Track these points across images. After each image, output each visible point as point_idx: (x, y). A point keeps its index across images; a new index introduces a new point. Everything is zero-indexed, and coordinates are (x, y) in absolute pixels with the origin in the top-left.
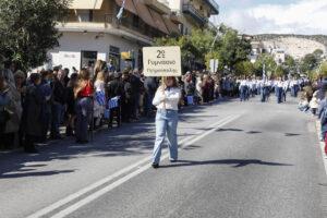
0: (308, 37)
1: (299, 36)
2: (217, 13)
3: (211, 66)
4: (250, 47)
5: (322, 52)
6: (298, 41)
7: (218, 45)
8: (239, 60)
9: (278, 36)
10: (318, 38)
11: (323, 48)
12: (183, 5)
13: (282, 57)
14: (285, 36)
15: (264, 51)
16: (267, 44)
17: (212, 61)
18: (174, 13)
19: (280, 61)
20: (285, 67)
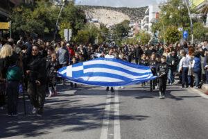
0: (115, 9)
1: (108, 8)
5: (129, 22)
6: (108, 12)
10: (123, 10)
17: (66, 31)
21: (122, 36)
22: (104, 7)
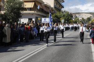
0: (88, 13)
2: (63, 7)
3: (62, 21)
4: (72, 16)
7: (64, 16)
8: (70, 19)
9: (80, 13)
10: (90, 13)
11: (92, 16)
12: (54, 6)
13: (81, 18)
14: (82, 13)
15: (76, 17)
16: (77, 15)
17: (62, 20)
18: (52, 8)
19: (81, 19)
20: (82, 21)
21: (89, 21)
22: (84, 13)
